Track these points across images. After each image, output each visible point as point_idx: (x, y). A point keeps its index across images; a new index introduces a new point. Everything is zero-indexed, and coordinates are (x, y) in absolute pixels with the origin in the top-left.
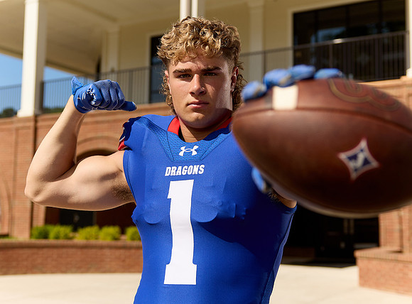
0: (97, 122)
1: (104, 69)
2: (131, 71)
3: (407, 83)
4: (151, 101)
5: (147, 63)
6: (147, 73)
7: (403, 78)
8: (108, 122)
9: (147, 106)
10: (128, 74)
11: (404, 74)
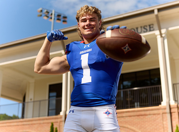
0: (24, 125)
1: (26, 100)
2: (40, 101)
3: (162, 108)
4: (48, 115)
5: (47, 98)
6: (47, 102)
7: (160, 106)
8: (29, 125)
9: (47, 117)
10: (39, 102)
11: (160, 104)
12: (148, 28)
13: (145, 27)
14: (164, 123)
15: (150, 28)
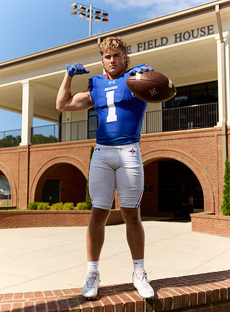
0: (61, 149)
3: (217, 129)
4: (88, 138)
6: (87, 123)
7: (215, 127)
8: (67, 148)
10: (77, 123)
12: (206, 31)
13: (203, 29)
14: (219, 146)
15: (209, 30)
